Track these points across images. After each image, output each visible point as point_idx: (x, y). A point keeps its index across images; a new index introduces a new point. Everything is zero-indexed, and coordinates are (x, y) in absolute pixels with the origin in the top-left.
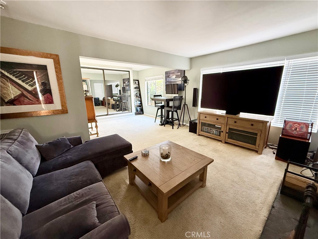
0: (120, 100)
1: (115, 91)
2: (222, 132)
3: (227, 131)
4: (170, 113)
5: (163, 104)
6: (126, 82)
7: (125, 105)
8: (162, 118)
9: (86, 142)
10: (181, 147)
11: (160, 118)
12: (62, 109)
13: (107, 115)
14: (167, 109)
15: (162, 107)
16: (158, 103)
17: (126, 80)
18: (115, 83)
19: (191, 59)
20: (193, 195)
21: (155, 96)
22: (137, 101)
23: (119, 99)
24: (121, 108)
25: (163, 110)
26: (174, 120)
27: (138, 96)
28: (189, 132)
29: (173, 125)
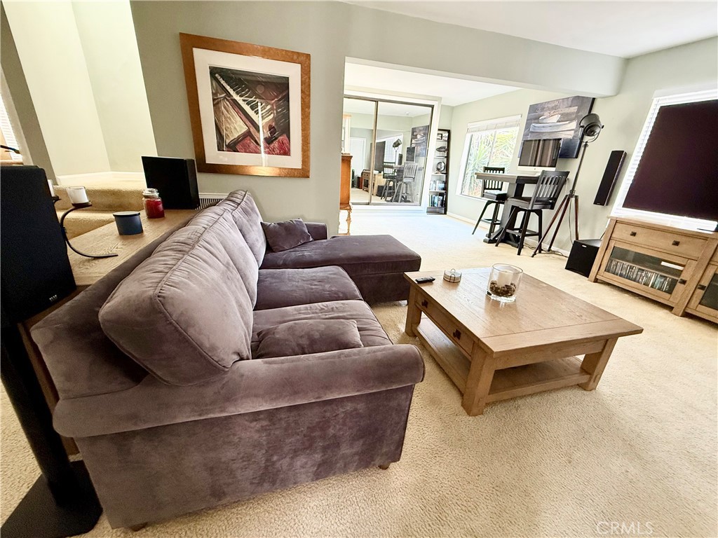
0: (398, 176)
1: (391, 156)
2: (684, 282)
3: (705, 283)
4: (521, 215)
5: (504, 191)
6: (419, 137)
7: (407, 190)
8: (493, 225)
9: (333, 237)
10: (545, 285)
11: (490, 225)
12: (302, 169)
13: (368, 204)
14: (512, 202)
15: (502, 198)
16: (492, 189)
17: (420, 130)
18: (392, 138)
19: (628, 61)
20: (554, 396)
21: (486, 169)
22: (438, 182)
23: (396, 174)
24: (396, 196)
25: (502, 206)
26: (527, 233)
27: (443, 169)
28: (567, 268)
29: (521, 247)
